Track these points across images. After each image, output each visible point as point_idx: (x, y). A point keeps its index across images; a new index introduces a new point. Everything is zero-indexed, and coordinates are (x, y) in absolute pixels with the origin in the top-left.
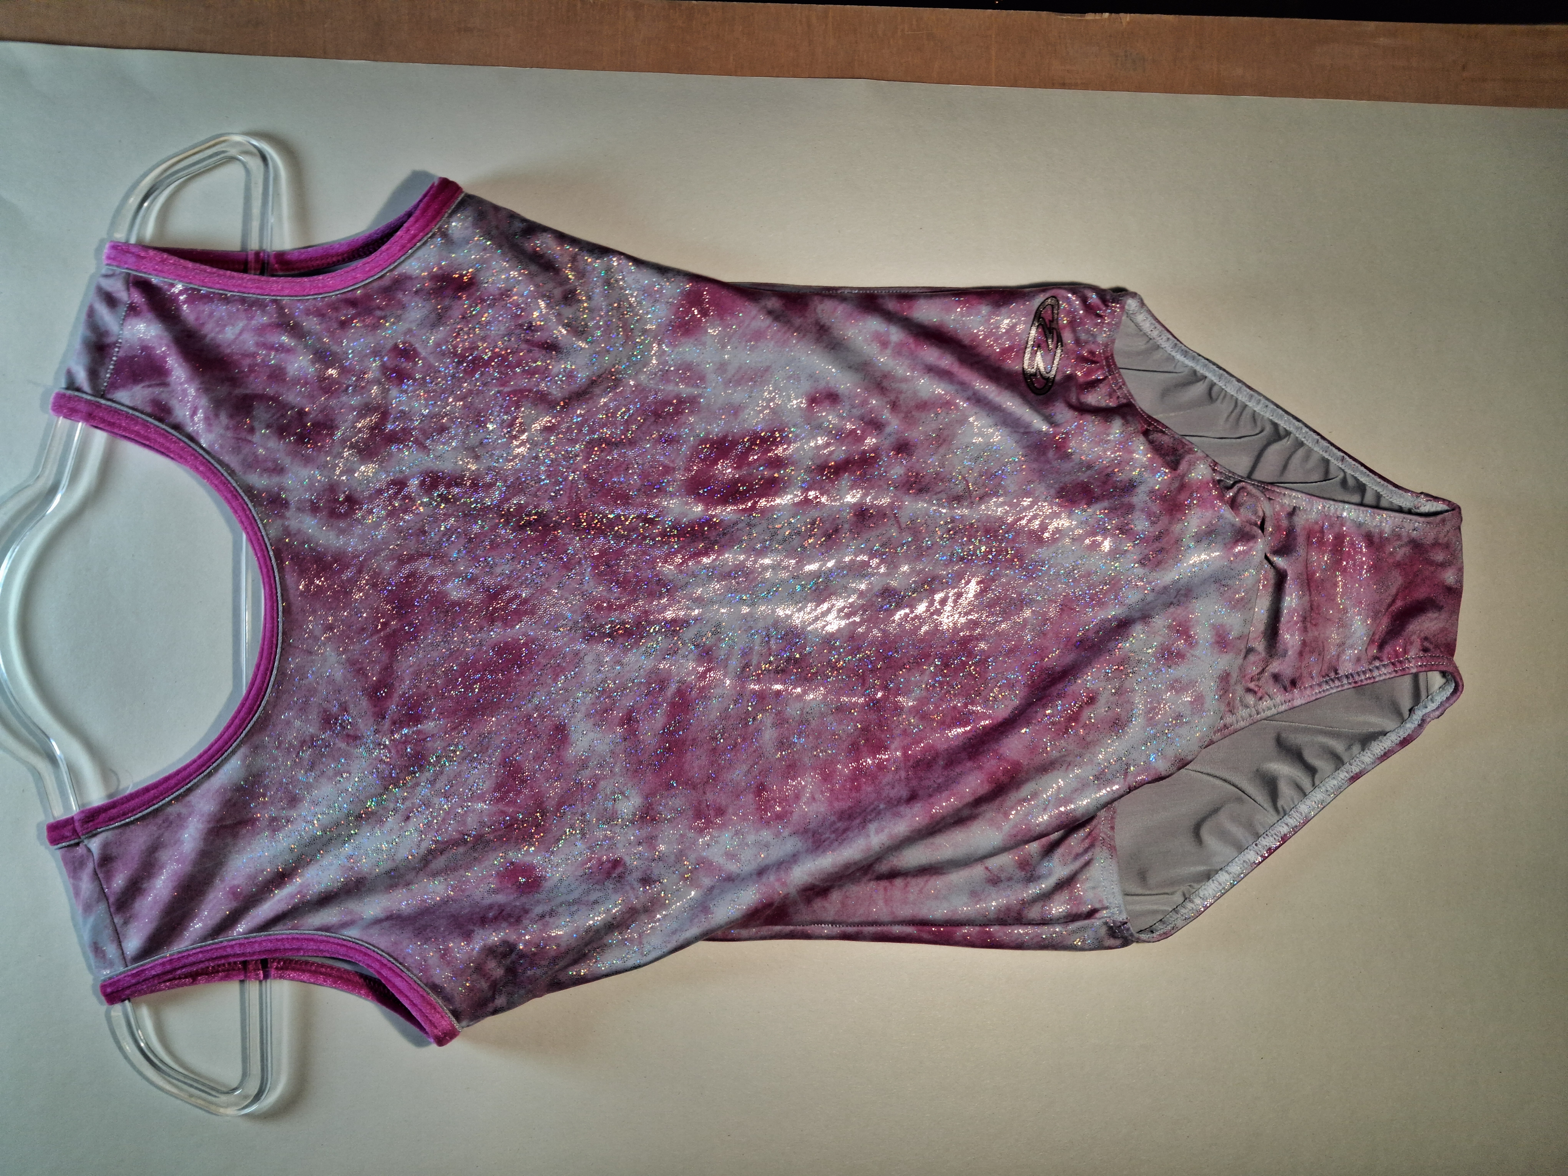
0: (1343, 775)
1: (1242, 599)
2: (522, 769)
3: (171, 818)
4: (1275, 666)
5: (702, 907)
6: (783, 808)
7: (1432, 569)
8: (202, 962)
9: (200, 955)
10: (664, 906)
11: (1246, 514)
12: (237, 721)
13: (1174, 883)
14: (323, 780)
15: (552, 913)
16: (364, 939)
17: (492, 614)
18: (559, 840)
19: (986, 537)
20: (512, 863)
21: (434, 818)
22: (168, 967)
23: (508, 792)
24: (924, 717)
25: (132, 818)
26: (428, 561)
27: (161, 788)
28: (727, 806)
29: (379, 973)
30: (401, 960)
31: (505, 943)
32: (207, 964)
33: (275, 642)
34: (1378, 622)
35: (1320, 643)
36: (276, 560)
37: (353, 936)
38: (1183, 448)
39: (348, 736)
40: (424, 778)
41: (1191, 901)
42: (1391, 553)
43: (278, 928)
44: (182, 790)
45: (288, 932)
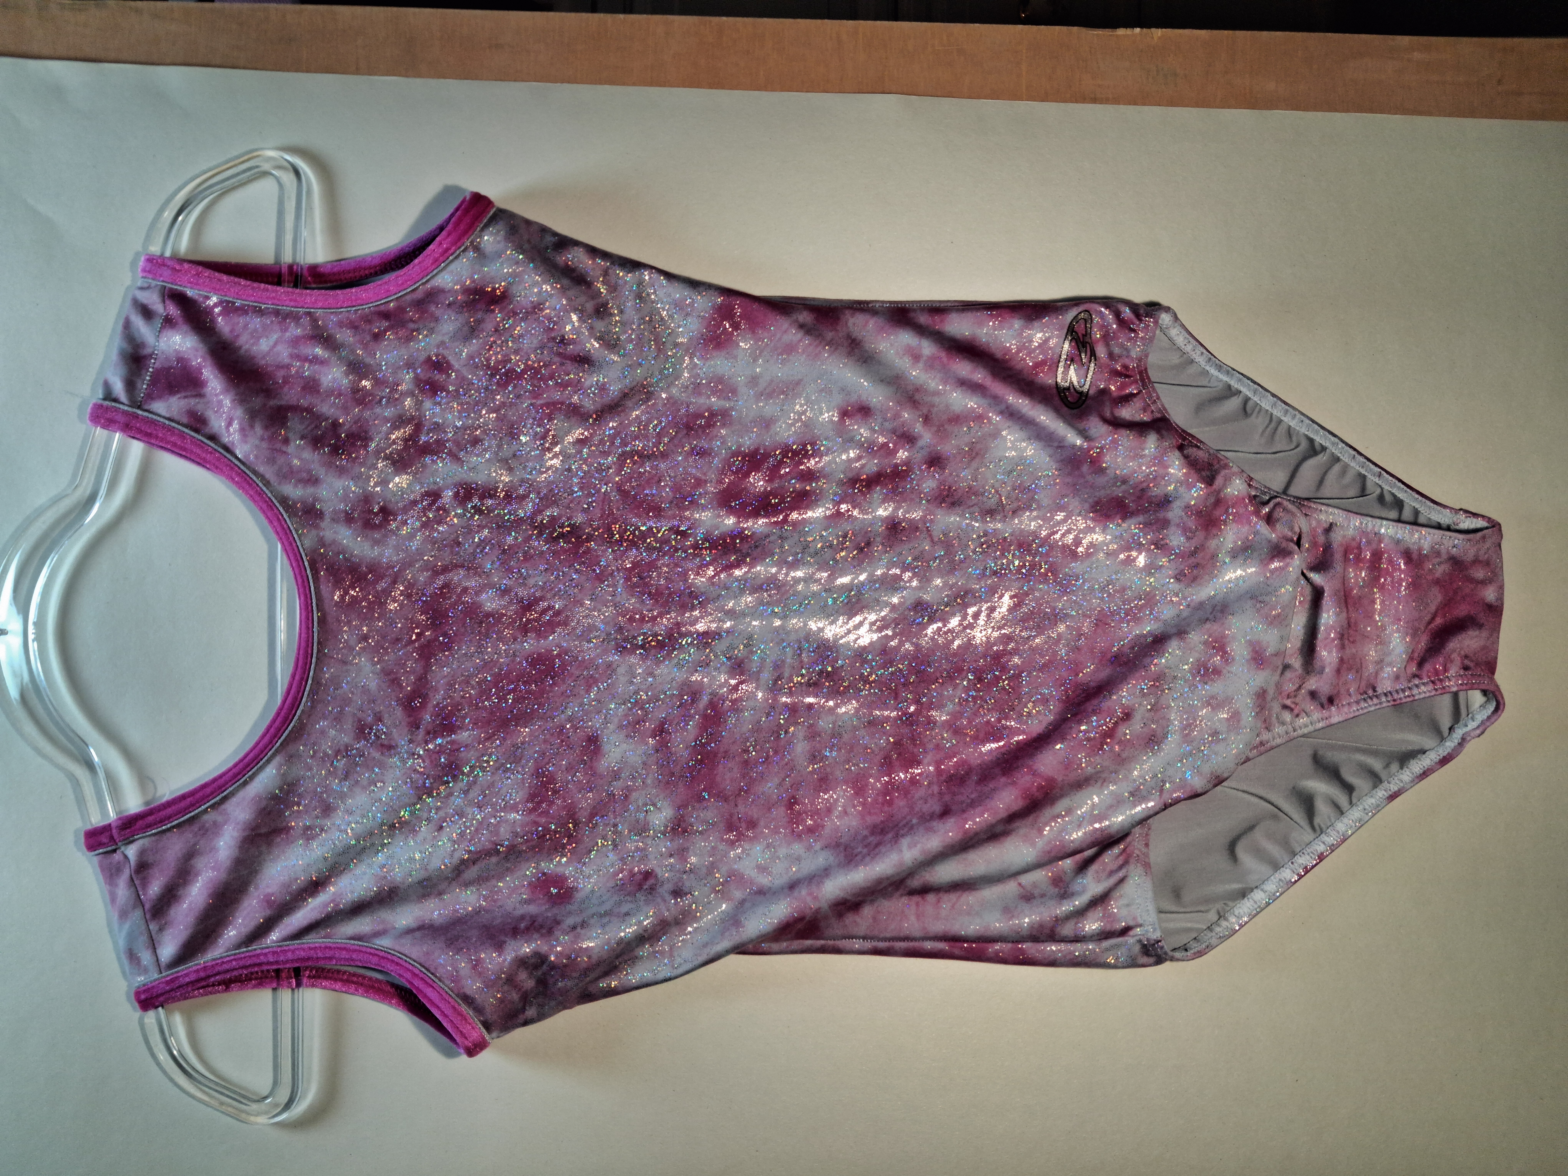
0: (1381, 793)
1: (1279, 615)
2: (554, 779)
3: (207, 825)
4: (1312, 683)
5: (733, 920)
6: (815, 822)
7: (1472, 586)
8: (236, 969)
9: (234, 963)
10: (696, 919)
11: (1282, 529)
12: (272, 730)
13: (1209, 900)
14: (357, 790)
15: (584, 924)
16: (397, 948)
17: (526, 625)
18: (590, 851)
19: (1019, 551)
20: (544, 874)
21: (467, 828)
22: (202, 974)
23: (541, 802)
24: (957, 732)
25: (169, 826)
26: (462, 572)
27: (197, 796)
28: (758, 819)
29: (411, 983)
30: (433, 970)
31: (536, 954)
32: (240, 972)
33: (310, 652)
34: (1417, 639)
35: (1358, 660)
36: (311, 570)
37: (385, 945)
38: (1218, 463)
39: (382, 745)
40: (457, 788)
41: (1226, 919)
42: (1430, 570)
43: (310, 937)
44: (218, 798)
45: (321, 940)
